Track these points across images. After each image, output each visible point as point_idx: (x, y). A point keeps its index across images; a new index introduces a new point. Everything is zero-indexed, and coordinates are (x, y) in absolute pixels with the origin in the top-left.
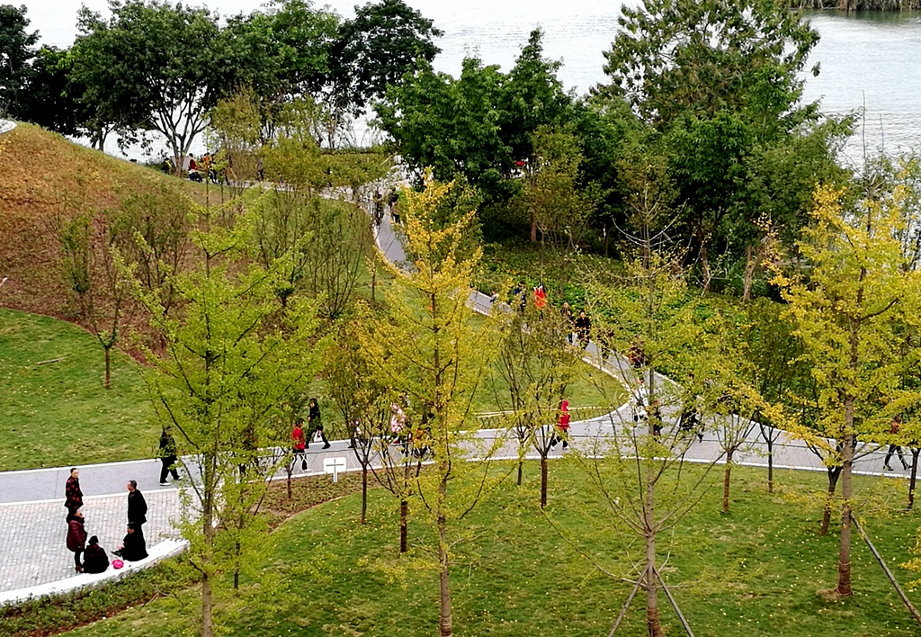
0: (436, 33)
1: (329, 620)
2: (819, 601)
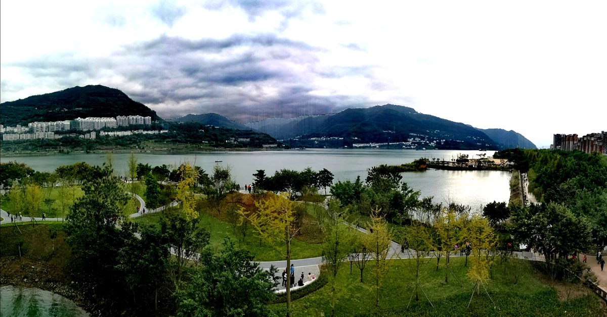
0: (333, 175)
1: (352, 298)
2: (443, 284)
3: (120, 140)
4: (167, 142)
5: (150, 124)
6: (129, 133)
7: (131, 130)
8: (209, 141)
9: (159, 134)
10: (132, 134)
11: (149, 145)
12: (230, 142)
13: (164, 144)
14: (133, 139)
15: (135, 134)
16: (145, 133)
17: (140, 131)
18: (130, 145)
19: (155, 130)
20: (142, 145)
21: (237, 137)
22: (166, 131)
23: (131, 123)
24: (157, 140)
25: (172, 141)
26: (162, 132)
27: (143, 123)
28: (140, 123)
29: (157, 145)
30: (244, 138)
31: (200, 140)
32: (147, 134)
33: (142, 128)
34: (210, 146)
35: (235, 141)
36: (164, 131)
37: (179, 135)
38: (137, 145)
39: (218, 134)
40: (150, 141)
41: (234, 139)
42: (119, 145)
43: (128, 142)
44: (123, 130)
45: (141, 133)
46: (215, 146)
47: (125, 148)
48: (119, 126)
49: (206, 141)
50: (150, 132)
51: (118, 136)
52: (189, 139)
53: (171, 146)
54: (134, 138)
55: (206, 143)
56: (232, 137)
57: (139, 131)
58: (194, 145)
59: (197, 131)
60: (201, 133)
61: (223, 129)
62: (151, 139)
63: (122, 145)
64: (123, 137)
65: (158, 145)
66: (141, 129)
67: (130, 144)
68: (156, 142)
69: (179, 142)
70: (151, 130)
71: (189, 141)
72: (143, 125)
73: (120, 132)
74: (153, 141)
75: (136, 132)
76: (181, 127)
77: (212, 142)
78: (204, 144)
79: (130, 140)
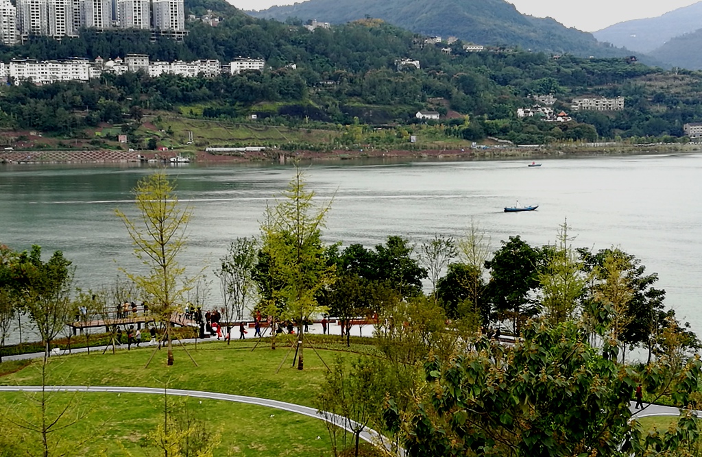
3: (41, 106)
4: (262, 115)
5: (181, 27)
6: (80, 71)
7: (90, 56)
8: (442, 113)
9: (226, 75)
10: (94, 73)
11: (178, 128)
12: (536, 117)
13: (247, 125)
14: (102, 100)
15: (108, 77)
16: (157, 70)
17: (135, 63)
18: (88, 131)
19: (204, 56)
20: (145, 130)
21: (567, 89)
22: (257, 65)
23: (90, 23)
24: (214, 105)
25: (282, 112)
26: (235, 67)
27: (145, 24)
28: (130, 23)
29: (216, 129)
30: (597, 94)
31: (407, 108)
32: (168, 77)
33: (142, 46)
34: (448, 132)
35: (557, 108)
36: (246, 65)
37: (312, 83)
38: (125, 130)
39: (480, 78)
40: (185, 110)
41: (551, 100)
42: (34, 127)
43: (80, 115)
44: (50, 58)
45: (141, 73)
46: (469, 135)
47: (66, 140)
48: (32, 36)
49: (430, 111)
50: (179, 68)
51: (28, 83)
52: (355, 103)
53: (281, 133)
54: (107, 95)
55: (431, 122)
56: (546, 90)
57: (131, 62)
58: (382, 133)
59: (391, 65)
60: (409, 77)
61: (501, 56)
62: (186, 100)
63: (48, 129)
64: (53, 90)
65: (222, 132)
66: (138, 52)
67: (89, 122)
68: (208, 113)
69: (315, 115)
70: (188, 61)
71: (358, 112)
72: (145, 32)
73: (37, 67)
74: (198, 109)
75: (115, 66)
76: (321, 46)
77: (456, 115)
78: (424, 126)
79: (89, 103)
